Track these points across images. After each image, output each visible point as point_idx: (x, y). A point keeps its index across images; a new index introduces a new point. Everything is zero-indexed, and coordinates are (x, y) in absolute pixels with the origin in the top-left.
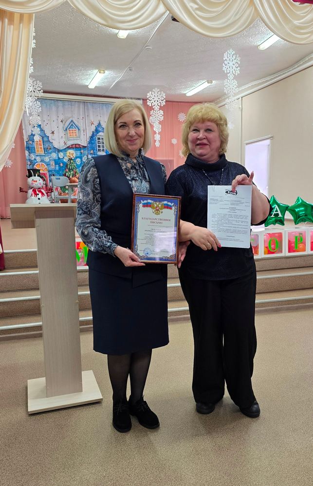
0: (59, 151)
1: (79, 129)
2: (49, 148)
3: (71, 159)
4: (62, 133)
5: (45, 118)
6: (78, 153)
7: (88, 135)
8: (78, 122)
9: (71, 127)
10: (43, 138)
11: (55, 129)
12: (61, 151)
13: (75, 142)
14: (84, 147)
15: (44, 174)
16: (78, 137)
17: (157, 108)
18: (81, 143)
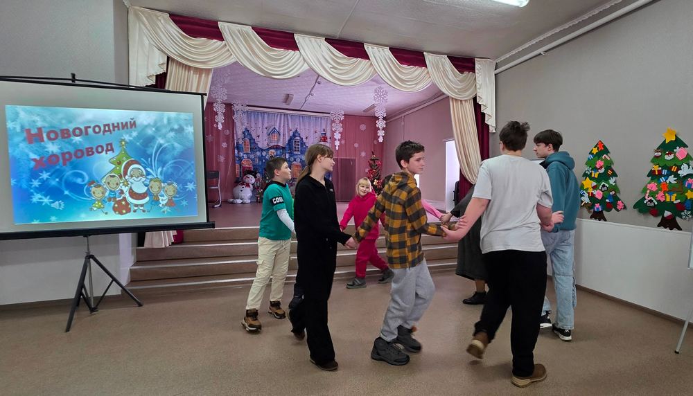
0: (262, 150)
1: (279, 134)
2: (254, 147)
4: (266, 137)
5: (253, 125)
6: (279, 152)
7: (287, 139)
8: (279, 128)
9: (273, 132)
10: (250, 140)
11: (260, 134)
12: (264, 150)
13: (276, 144)
14: (283, 148)
15: (250, 168)
16: (278, 140)
17: (337, 122)
18: (281, 144)
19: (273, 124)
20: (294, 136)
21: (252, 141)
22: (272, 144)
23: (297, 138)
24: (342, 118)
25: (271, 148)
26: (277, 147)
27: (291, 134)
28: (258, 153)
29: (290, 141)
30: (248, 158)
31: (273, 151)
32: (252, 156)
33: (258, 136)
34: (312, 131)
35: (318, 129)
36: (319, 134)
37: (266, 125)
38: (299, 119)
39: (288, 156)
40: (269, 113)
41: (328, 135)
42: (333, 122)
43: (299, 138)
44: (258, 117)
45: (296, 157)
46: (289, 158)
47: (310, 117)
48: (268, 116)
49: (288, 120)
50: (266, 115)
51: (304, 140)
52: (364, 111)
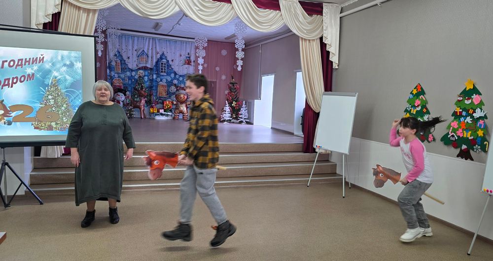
0: (132, 71)
1: (148, 57)
2: (125, 68)
3: (140, 77)
4: (135, 58)
5: (124, 47)
6: (147, 73)
7: (155, 61)
8: (148, 51)
9: (142, 54)
10: (121, 61)
11: (130, 55)
12: (134, 71)
13: (144, 65)
14: (151, 69)
15: (120, 86)
16: (147, 62)
17: (201, 48)
18: (149, 66)
19: (142, 47)
20: (161, 58)
21: (123, 62)
22: (141, 66)
23: (163, 60)
24: (206, 45)
25: (139, 69)
26: (145, 68)
27: (159, 56)
28: (128, 74)
29: (157, 63)
30: (119, 77)
31: (141, 71)
32: (122, 76)
33: (129, 58)
34: (178, 54)
35: (183, 53)
36: (183, 58)
37: (136, 48)
38: (166, 43)
39: (155, 76)
40: (138, 37)
41: (192, 59)
42: (197, 48)
43: (165, 60)
44: (128, 40)
45: (162, 77)
46: (156, 78)
47: (176, 41)
48: (138, 39)
49: (155, 43)
50: (136, 39)
51: (170, 62)
52: (226, 39)
